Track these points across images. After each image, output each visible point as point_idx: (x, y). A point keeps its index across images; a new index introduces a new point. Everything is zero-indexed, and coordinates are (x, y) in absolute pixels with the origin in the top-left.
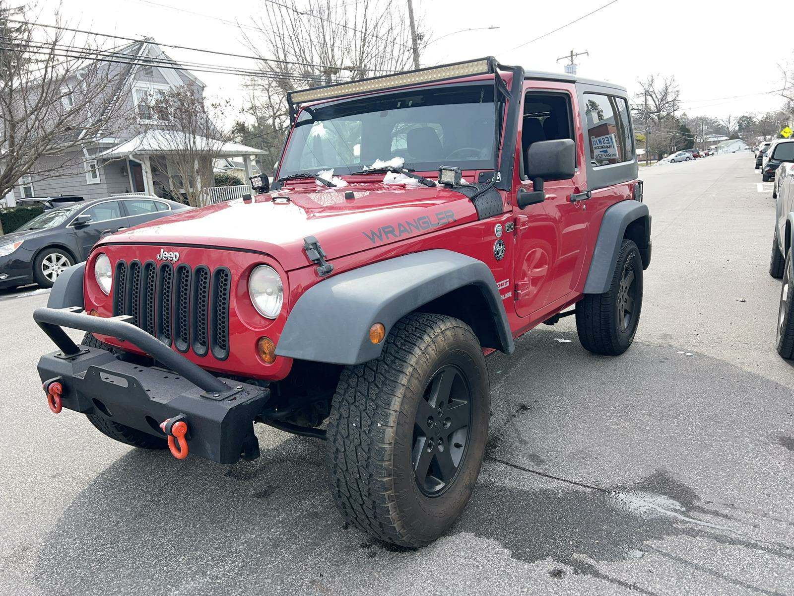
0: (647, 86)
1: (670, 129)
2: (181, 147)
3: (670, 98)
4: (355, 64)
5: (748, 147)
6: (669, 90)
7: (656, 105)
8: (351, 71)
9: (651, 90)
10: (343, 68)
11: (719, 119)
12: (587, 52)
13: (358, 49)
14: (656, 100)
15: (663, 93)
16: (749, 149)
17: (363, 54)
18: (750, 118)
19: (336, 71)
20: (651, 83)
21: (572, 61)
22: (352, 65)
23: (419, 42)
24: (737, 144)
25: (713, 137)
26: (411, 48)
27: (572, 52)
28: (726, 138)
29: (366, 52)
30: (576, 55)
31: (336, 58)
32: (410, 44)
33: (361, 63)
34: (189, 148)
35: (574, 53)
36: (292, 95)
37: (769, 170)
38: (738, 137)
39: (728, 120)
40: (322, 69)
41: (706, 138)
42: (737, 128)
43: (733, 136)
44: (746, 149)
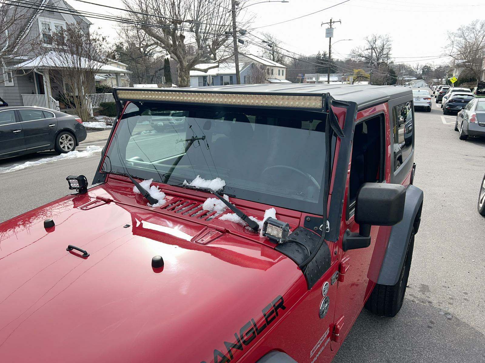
0: (372, 44)
1: (384, 71)
2: (71, 66)
3: (385, 52)
4: (194, 18)
5: (427, 85)
6: (385, 47)
7: (376, 55)
8: (190, 23)
9: (374, 46)
10: (185, 20)
11: (412, 66)
12: (340, 21)
13: (196, 9)
14: (377, 52)
15: (381, 49)
16: (428, 86)
17: (199, 12)
18: (429, 67)
19: (180, 22)
20: (374, 42)
21: (331, 26)
22: (191, 19)
23: (236, 7)
24: (421, 82)
25: (407, 77)
26: (231, 10)
27: (331, 20)
28: (415, 78)
29: (201, 11)
30: (334, 22)
31: (181, 13)
32: (230, 7)
33: (197, 19)
34: (76, 67)
35: (332, 21)
36: (118, 91)
37: (448, 108)
38: (421, 78)
39: (417, 68)
40: (171, 20)
41: (404, 78)
42: (421, 73)
43: (419, 78)
44: (426, 86)
